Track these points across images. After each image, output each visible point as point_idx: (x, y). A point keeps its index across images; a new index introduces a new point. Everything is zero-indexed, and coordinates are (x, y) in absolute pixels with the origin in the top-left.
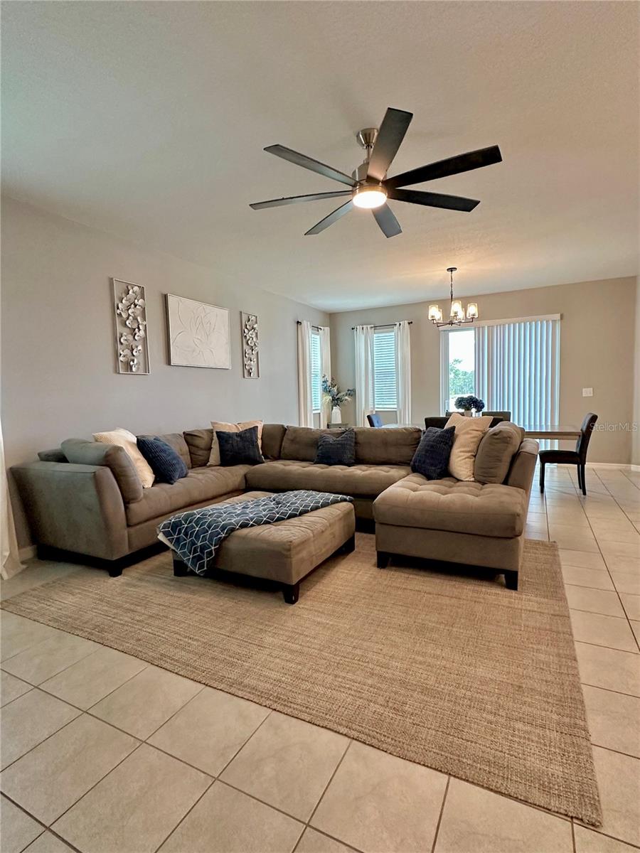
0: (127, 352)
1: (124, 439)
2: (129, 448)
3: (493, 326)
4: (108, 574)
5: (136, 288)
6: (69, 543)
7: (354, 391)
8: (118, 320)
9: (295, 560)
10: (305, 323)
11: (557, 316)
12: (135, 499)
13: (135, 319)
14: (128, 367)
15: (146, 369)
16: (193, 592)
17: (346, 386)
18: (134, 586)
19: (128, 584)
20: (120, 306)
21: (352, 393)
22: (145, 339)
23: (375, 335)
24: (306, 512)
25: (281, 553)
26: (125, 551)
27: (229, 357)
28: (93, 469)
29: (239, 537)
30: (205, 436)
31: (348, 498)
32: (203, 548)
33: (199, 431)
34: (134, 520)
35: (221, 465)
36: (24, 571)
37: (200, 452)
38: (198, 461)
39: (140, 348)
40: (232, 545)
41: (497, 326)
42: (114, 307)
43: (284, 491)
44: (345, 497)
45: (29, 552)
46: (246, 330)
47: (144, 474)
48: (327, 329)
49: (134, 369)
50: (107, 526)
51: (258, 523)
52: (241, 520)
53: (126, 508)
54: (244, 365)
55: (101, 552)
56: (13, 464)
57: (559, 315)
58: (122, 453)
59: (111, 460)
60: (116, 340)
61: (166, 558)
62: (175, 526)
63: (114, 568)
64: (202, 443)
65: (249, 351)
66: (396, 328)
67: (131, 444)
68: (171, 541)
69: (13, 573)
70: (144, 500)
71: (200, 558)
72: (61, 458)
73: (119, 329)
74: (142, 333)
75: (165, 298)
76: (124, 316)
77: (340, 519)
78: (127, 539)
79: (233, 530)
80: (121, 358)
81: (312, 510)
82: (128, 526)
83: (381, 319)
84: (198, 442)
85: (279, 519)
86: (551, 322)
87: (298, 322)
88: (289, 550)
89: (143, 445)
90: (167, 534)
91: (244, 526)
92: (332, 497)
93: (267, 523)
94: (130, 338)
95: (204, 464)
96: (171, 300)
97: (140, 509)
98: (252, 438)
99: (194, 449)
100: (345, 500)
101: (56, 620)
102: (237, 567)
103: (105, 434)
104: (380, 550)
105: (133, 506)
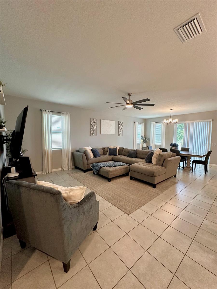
0: (93, 132)
1: (89, 149)
2: (89, 150)
3: (190, 123)
4: (83, 172)
5: (95, 119)
6: (79, 166)
7: (150, 139)
8: (91, 125)
9: (110, 174)
10: (136, 122)
11: (211, 120)
12: (89, 160)
13: (94, 125)
14: (93, 135)
15: (96, 135)
16: (95, 177)
17: (148, 137)
18: (87, 175)
19: (86, 174)
20: (92, 123)
21: (149, 140)
22: (96, 129)
23: (156, 125)
24: (118, 166)
25: (108, 172)
26: (86, 169)
27: (115, 131)
28: (82, 154)
29: (102, 168)
30: (107, 149)
31: (128, 165)
32: (97, 169)
33: (105, 148)
34: (88, 163)
35: (109, 155)
36: (72, 170)
37: (105, 152)
38: (104, 154)
39: (95, 131)
40: (101, 170)
41: (191, 123)
42: (91, 123)
43: (116, 161)
44: (127, 164)
45: (74, 167)
46: (120, 125)
47: (92, 155)
48: (143, 123)
49: (94, 135)
50: (84, 164)
51: (107, 167)
52: (104, 166)
53: (87, 161)
54: (119, 133)
55: (83, 168)
56: (72, 151)
57: (212, 120)
58: (87, 152)
59: (85, 153)
60: (91, 129)
61: (92, 171)
62: (93, 165)
63: (85, 171)
64: (106, 150)
65: (120, 130)
66: (162, 123)
67: (90, 150)
68: (92, 168)
69: (71, 170)
70: (90, 160)
71: (96, 171)
72: (79, 151)
73: (91, 127)
74: (96, 128)
75: (101, 120)
76: (92, 125)
77: (124, 168)
78: (87, 167)
79: (102, 167)
80: (91, 133)
81: (119, 166)
82: (87, 164)
83: (158, 120)
84: (105, 150)
85: (111, 167)
86: (209, 122)
87: (134, 122)
88: (109, 172)
89: (92, 150)
90: (92, 166)
91: (104, 167)
92: (124, 164)
93: (108, 167)
94: (93, 129)
95: (106, 154)
96: (102, 120)
97: (89, 162)
98: (115, 150)
99: (104, 151)
100: (127, 165)
101: (74, 177)
102: (101, 174)
103: (86, 148)
104: (131, 176)
105: (88, 161)
